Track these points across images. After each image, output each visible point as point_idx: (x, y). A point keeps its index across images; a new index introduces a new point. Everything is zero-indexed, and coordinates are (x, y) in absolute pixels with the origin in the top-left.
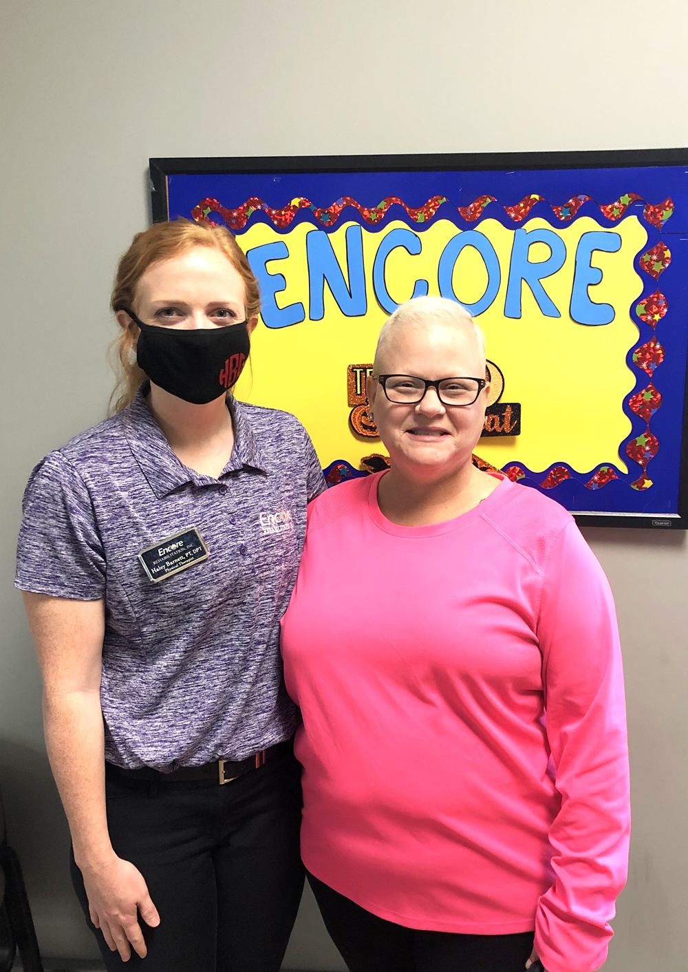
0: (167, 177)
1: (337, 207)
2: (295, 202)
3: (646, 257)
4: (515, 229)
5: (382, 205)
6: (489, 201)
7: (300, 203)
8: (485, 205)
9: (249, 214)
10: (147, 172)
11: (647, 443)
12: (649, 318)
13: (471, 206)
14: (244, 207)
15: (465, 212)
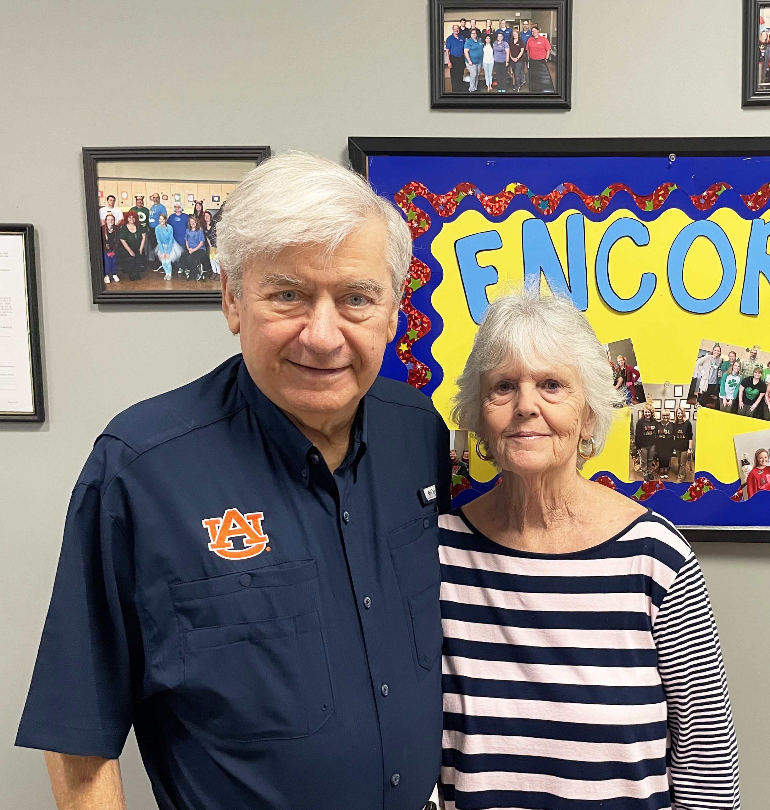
0: (367, 158)
1: (556, 194)
2: (511, 187)
4: (752, 219)
5: (607, 192)
6: (724, 188)
7: (516, 190)
8: (719, 193)
9: (459, 200)
13: (705, 194)
14: (453, 192)
15: (698, 201)
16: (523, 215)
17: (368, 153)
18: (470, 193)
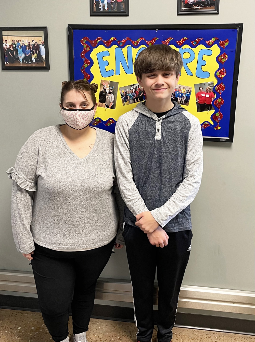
1: (124, 40)
2: (112, 39)
3: (220, 57)
4: (179, 48)
5: (138, 40)
6: (171, 39)
9: (98, 42)
10: (67, 28)
11: (219, 115)
12: (220, 76)
13: (166, 41)
14: (96, 40)
16: (115, 46)
17: (73, 29)
18: (101, 40)
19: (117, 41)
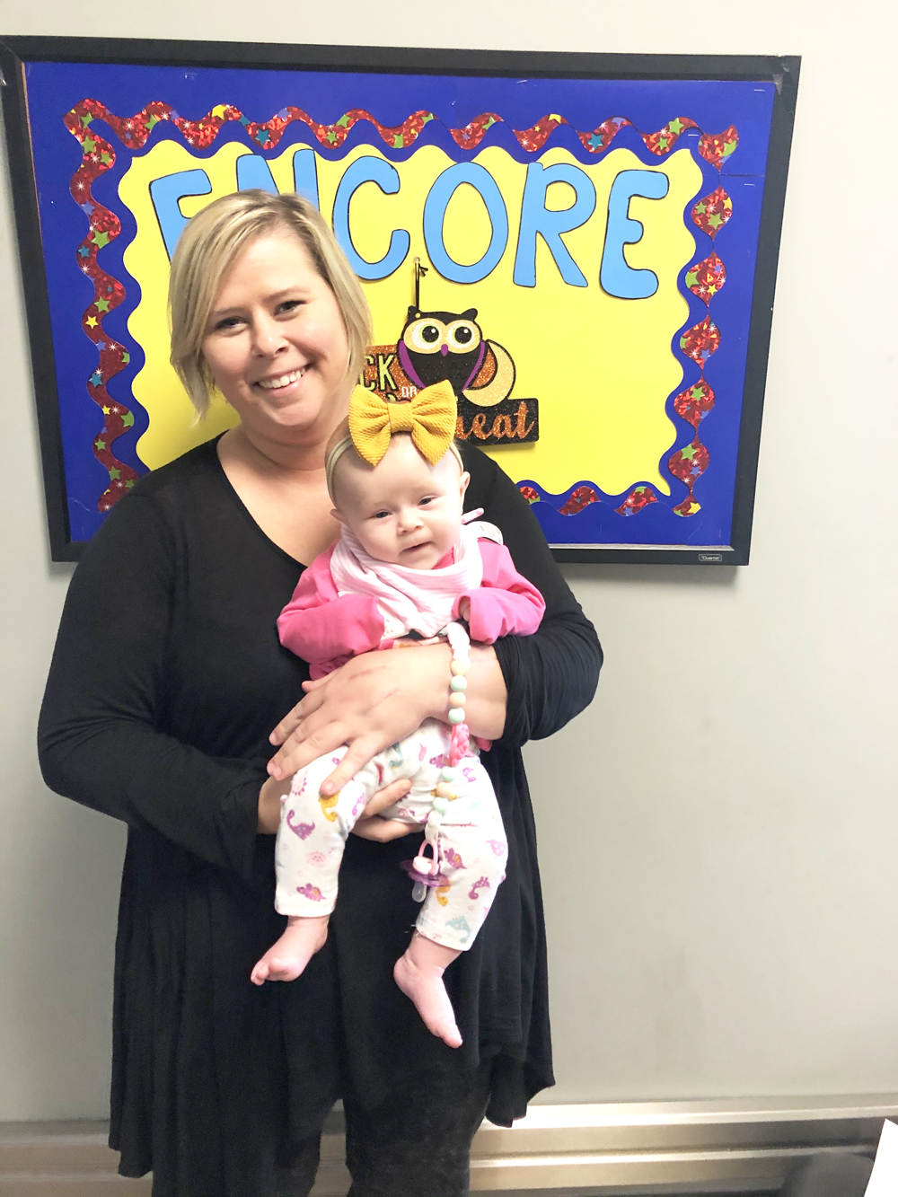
0: (23, 65)
1: (279, 121)
2: (219, 111)
3: (701, 208)
4: (527, 162)
5: (344, 121)
6: (492, 121)
7: (226, 114)
8: (486, 127)
9: (150, 126)
11: (695, 456)
12: (702, 290)
13: (469, 127)
14: (143, 115)
15: (460, 136)
16: (235, 149)
17: (27, 59)
18: (165, 116)
19: (244, 121)
